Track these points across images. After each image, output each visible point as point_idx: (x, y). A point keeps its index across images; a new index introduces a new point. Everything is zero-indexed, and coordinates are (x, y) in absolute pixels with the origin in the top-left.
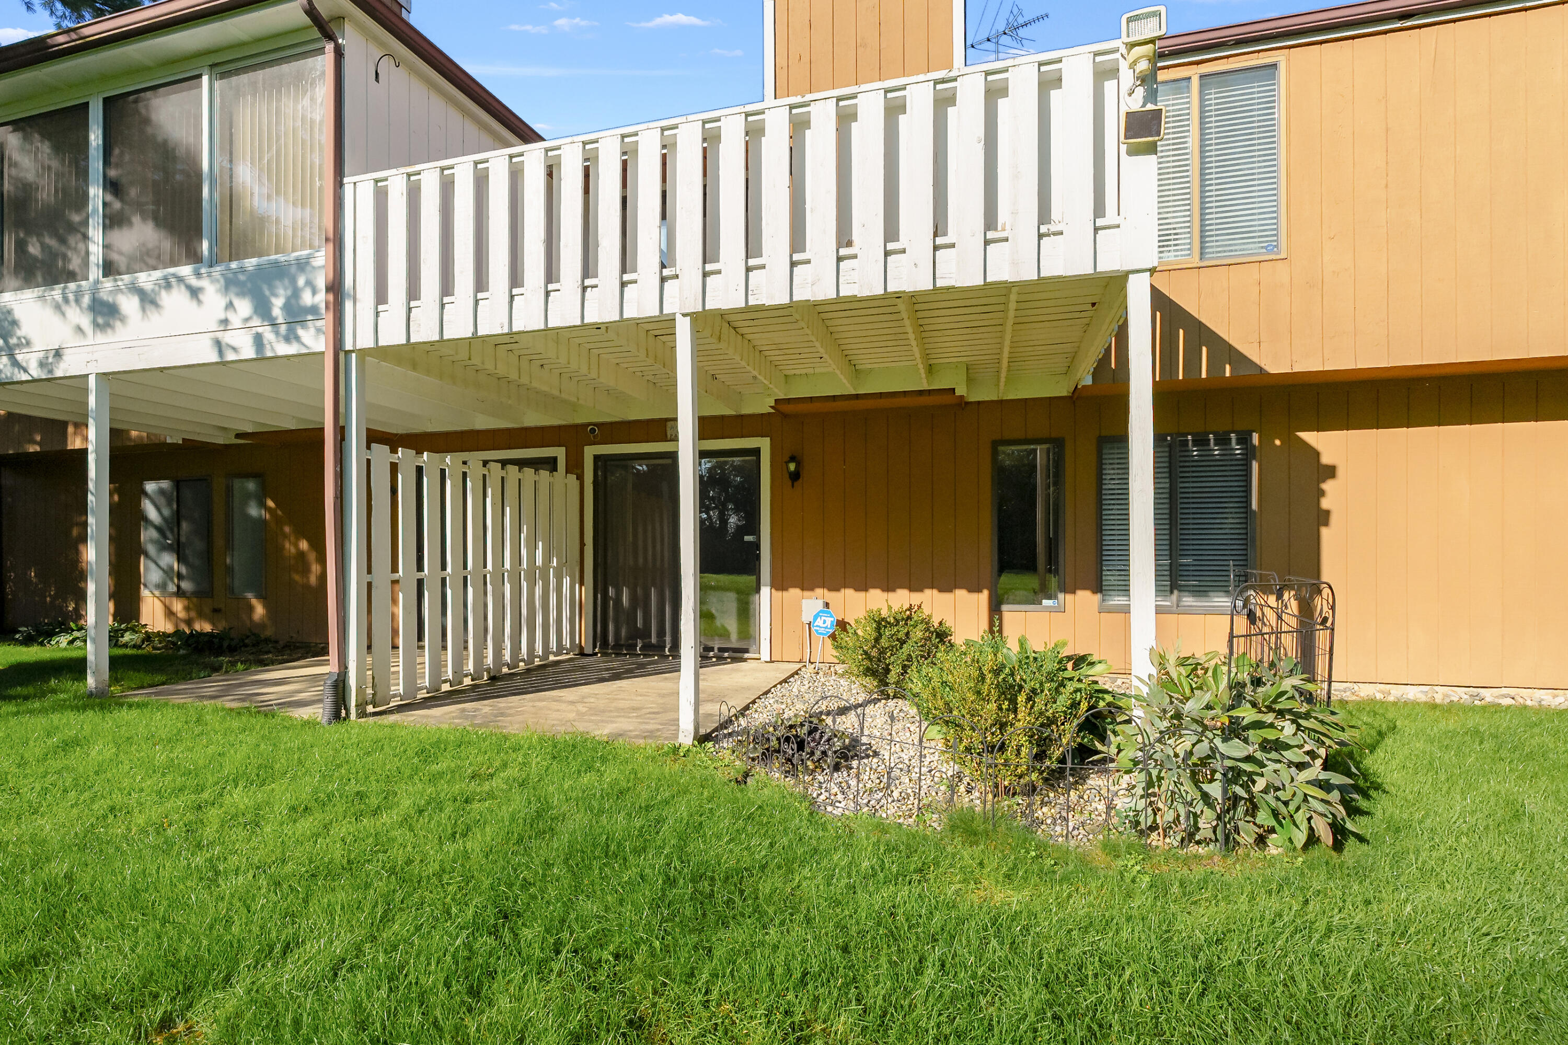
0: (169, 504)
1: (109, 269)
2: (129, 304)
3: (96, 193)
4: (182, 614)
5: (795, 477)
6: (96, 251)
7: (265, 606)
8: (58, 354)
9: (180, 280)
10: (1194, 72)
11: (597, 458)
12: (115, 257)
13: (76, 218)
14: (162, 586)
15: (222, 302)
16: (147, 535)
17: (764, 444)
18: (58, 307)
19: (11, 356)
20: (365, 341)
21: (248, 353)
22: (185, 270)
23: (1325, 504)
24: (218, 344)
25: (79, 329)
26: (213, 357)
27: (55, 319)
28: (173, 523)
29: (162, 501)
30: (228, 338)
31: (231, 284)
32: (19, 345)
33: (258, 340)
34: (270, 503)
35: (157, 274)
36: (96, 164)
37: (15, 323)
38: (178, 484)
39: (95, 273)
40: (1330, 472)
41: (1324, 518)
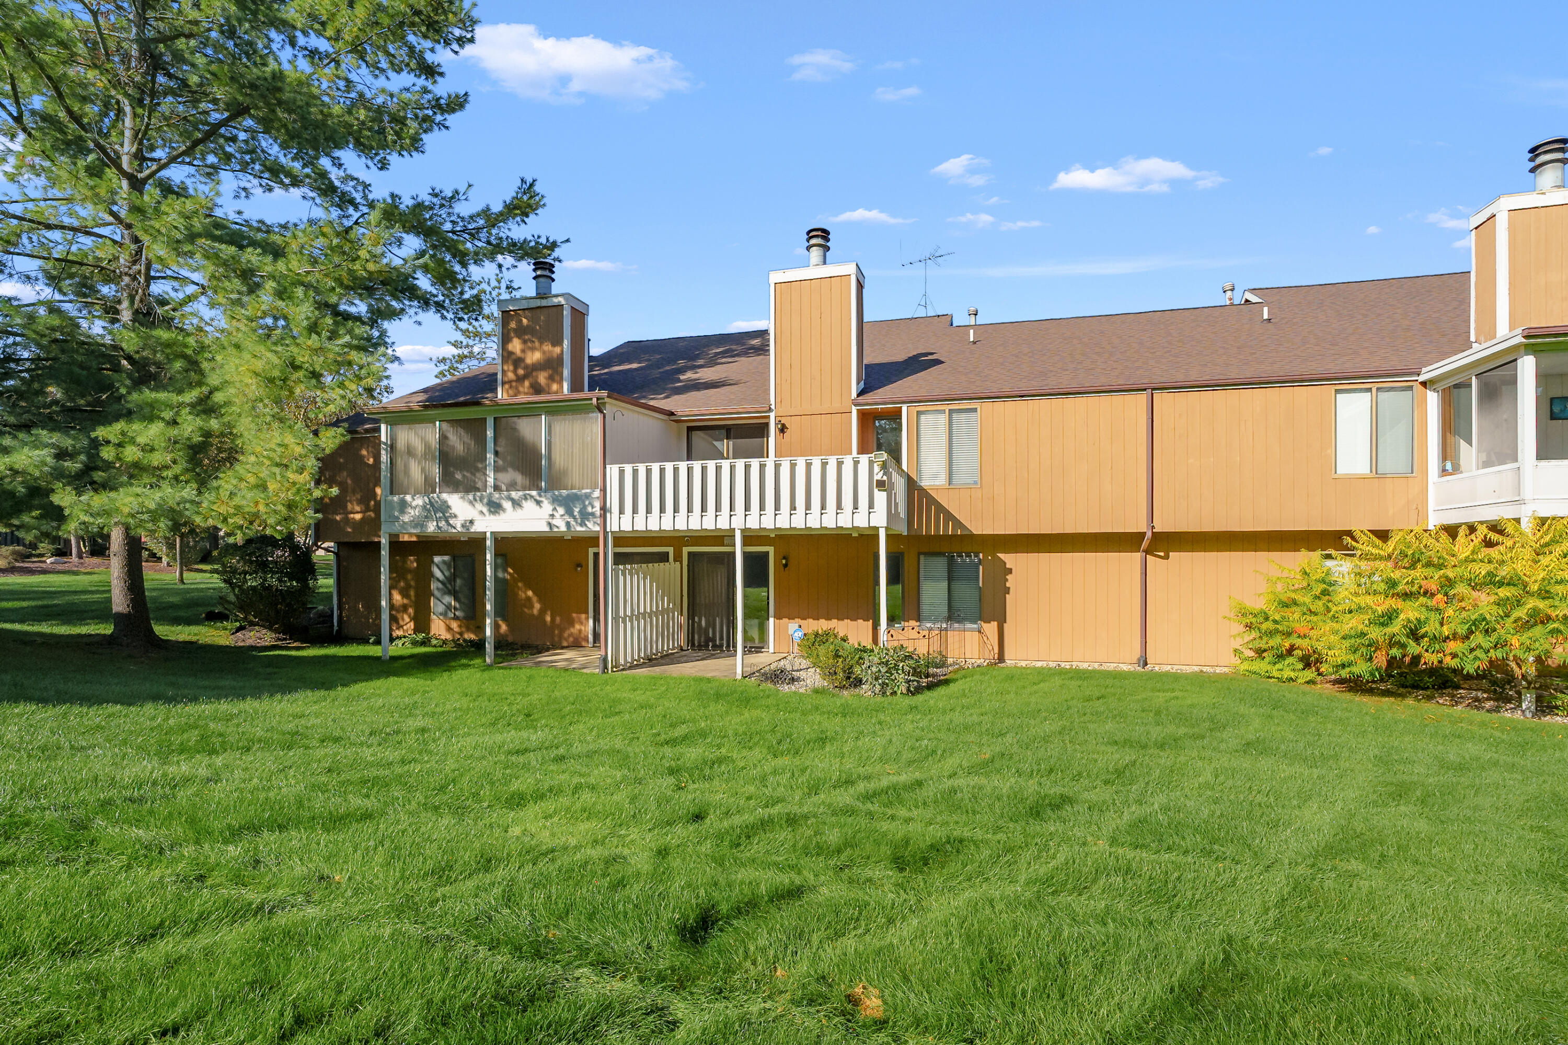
0: (449, 569)
1: (496, 488)
2: (507, 505)
3: (490, 456)
4: (456, 629)
5: (786, 566)
6: (491, 481)
7: (508, 625)
8: (472, 522)
9: (532, 497)
10: (947, 408)
11: (689, 553)
12: (499, 483)
13: (480, 465)
14: (444, 614)
15: (551, 508)
16: (434, 586)
17: (771, 550)
18: (471, 502)
19: (447, 522)
20: (615, 528)
21: (563, 528)
22: (534, 493)
23: (1008, 585)
24: (550, 524)
25: (482, 512)
26: (547, 529)
27: (470, 507)
28: (451, 579)
29: (444, 568)
30: (554, 522)
31: (555, 501)
32: (451, 517)
33: (568, 524)
34: (511, 571)
35: (521, 493)
36: (490, 445)
37: (449, 507)
38: (454, 558)
39: (490, 490)
40: (1010, 571)
41: (1007, 591)
